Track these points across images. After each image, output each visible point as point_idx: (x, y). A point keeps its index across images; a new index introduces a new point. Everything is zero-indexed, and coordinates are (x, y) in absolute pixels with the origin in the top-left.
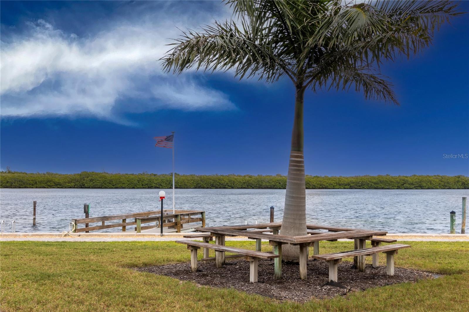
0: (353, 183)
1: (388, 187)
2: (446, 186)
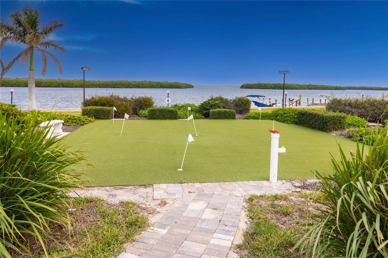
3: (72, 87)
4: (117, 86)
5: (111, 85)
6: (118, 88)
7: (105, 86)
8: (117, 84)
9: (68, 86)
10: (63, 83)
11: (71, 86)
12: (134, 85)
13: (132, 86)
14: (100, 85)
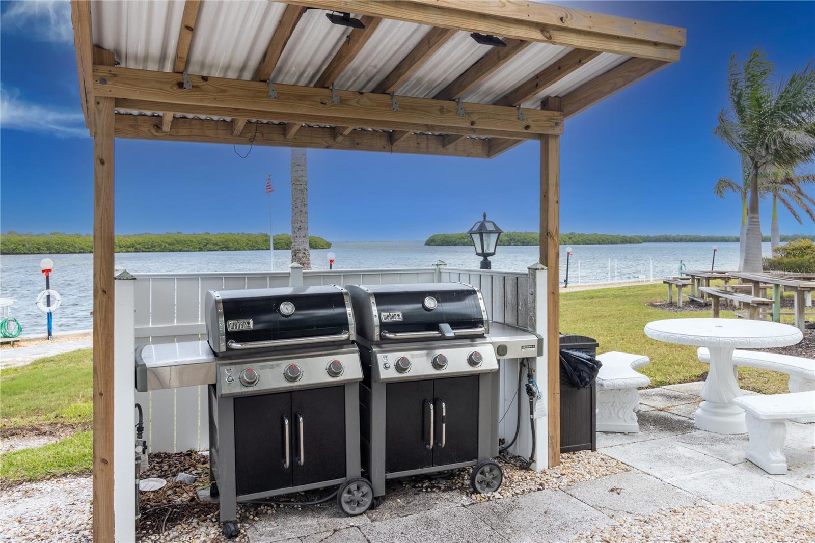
0: (140, 244)
1: (187, 249)
2: (254, 247)
3: (71, 252)
4: (180, 248)
5: (163, 244)
6: (180, 250)
7: (148, 248)
8: (177, 241)
9: (63, 249)
10: (48, 244)
11: (71, 250)
12: (217, 244)
13: (212, 247)
14: (138, 246)
